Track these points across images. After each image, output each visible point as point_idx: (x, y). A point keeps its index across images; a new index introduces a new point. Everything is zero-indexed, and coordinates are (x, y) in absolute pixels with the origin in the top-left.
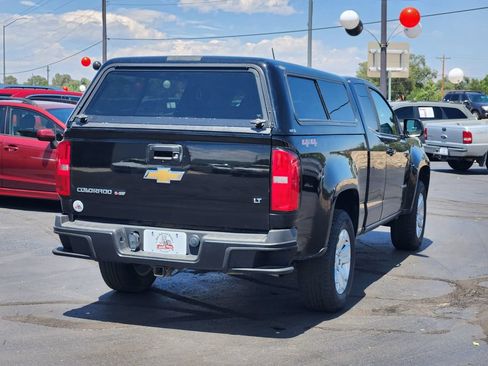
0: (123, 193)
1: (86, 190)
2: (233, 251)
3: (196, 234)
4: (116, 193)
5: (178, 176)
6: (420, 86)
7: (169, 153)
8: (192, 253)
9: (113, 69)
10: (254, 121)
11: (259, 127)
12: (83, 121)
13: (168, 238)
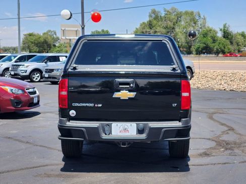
0: (100, 105)
1: (77, 105)
2: (166, 131)
3: (142, 124)
4: (96, 105)
5: (132, 95)
6: (55, 46)
7: (128, 84)
8: (139, 133)
9: (86, 41)
10: (172, 66)
11: (174, 69)
12: (75, 68)
13: (126, 127)
